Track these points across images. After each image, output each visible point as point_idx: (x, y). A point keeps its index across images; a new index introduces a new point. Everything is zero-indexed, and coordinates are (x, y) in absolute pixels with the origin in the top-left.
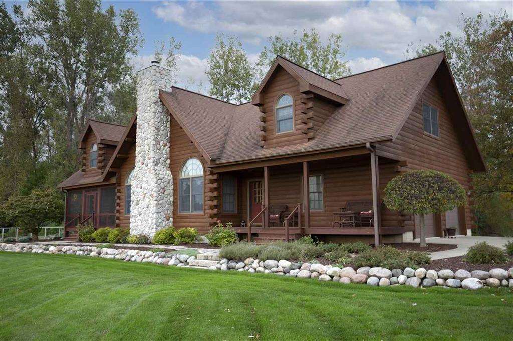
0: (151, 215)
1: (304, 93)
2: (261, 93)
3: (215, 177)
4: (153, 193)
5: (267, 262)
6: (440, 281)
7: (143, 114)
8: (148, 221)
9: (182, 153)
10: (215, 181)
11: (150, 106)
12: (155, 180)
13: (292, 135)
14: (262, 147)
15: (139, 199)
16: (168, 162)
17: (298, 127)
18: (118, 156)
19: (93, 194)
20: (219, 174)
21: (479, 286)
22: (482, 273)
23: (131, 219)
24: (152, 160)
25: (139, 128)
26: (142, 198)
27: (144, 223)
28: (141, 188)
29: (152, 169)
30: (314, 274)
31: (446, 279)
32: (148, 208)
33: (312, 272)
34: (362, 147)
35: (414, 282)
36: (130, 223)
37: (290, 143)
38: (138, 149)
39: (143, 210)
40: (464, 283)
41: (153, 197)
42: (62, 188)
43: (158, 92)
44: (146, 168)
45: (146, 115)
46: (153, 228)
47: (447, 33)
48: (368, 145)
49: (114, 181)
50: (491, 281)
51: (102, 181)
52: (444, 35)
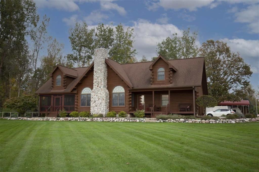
0: (103, 106)
1: (170, 68)
2: (153, 66)
3: (131, 93)
4: (104, 98)
5: (176, 120)
6: (226, 122)
7: (98, 67)
8: (101, 109)
9: (113, 83)
10: (130, 95)
11: (102, 64)
12: (105, 93)
13: (164, 81)
14: (152, 84)
15: (96, 100)
16: (107, 86)
17: (167, 79)
18: (80, 82)
19: (60, 97)
20: (132, 92)
21: (235, 123)
22: (235, 120)
23: (91, 108)
24: (103, 85)
25: (95, 72)
26: (97, 100)
27: (99, 110)
28: (97, 96)
29: (103, 89)
30: (193, 122)
31: (227, 122)
32: (101, 103)
33: (193, 121)
34: (192, 87)
35: (221, 122)
36: (90, 109)
37: (163, 84)
38: (94, 81)
39: (98, 105)
40: (232, 122)
41: (104, 100)
42: (39, 94)
43: (105, 59)
44: (100, 88)
45: (99, 68)
46: (104, 111)
47: (176, 33)
48: (193, 87)
49: (75, 92)
50: (237, 121)
51: (70, 92)
52: (174, 34)
